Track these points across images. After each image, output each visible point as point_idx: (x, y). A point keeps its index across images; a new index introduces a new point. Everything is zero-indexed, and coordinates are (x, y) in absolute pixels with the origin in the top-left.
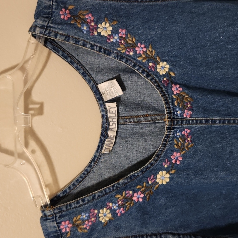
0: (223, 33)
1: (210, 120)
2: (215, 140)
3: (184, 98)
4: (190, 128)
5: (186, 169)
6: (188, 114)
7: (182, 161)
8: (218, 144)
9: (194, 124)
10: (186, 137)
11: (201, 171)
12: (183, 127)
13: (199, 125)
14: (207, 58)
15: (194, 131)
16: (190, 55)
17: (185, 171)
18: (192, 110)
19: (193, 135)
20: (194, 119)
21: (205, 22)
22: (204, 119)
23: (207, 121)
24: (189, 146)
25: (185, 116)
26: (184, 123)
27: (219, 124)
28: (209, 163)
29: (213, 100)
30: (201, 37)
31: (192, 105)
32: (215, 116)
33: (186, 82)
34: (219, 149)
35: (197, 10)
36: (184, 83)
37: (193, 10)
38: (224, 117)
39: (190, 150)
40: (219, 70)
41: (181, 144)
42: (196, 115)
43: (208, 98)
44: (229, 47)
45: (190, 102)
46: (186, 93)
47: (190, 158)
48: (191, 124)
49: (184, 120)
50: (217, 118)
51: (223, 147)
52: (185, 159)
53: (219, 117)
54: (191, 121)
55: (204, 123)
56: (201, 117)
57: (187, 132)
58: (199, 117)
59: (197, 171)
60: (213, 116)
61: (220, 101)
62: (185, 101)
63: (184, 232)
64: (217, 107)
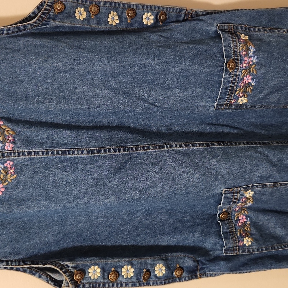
0: (39, 68)
1: (33, 152)
2: (39, 171)
3: (6, 131)
4: (13, 160)
5: (9, 200)
6: (9, 146)
7: (4, 192)
8: (41, 175)
9: (16, 156)
10: (9, 169)
11: (25, 200)
12: (4, 159)
13: (22, 157)
14: (27, 92)
15: (17, 163)
16: (10, 90)
17: (8, 201)
18: (14, 143)
19: (17, 167)
20: (16, 151)
21: (19, 58)
22: (27, 151)
23: (30, 153)
24: (12, 178)
25: (6, 149)
26: (5, 156)
27: (42, 155)
28: (32, 193)
29: (36, 132)
30: (17, 72)
31: (14, 138)
32: (38, 148)
33: (9, 115)
34: (42, 180)
35: (12, 46)
36: (7, 116)
37: (9, 46)
38: (48, 149)
39: (13, 181)
40: (40, 104)
41: (4, 176)
42: (18, 147)
43: (31, 131)
44: (49, 81)
45: (11, 135)
46: (7, 126)
47: (12, 189)
48: (13, 156)
49: (5, 153)
50: (40, 149)
51: (45, 177)
52: (7, 190)
53: (42, 148)
54: (12, 154)
55: (27, 155)
56: (23, 149)
57: (9, 164)
58: (22, 149)
59: (19, 200)
60: (36, 148)
61: (44, 133)
62: (6, 134)
63: (14, 259)
64: (40, 139)
